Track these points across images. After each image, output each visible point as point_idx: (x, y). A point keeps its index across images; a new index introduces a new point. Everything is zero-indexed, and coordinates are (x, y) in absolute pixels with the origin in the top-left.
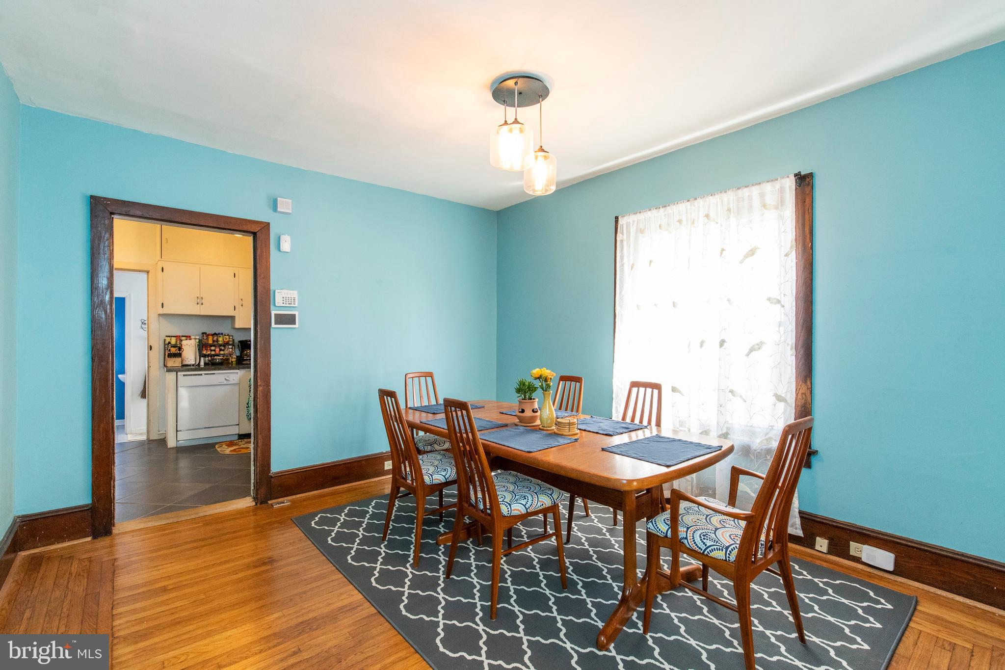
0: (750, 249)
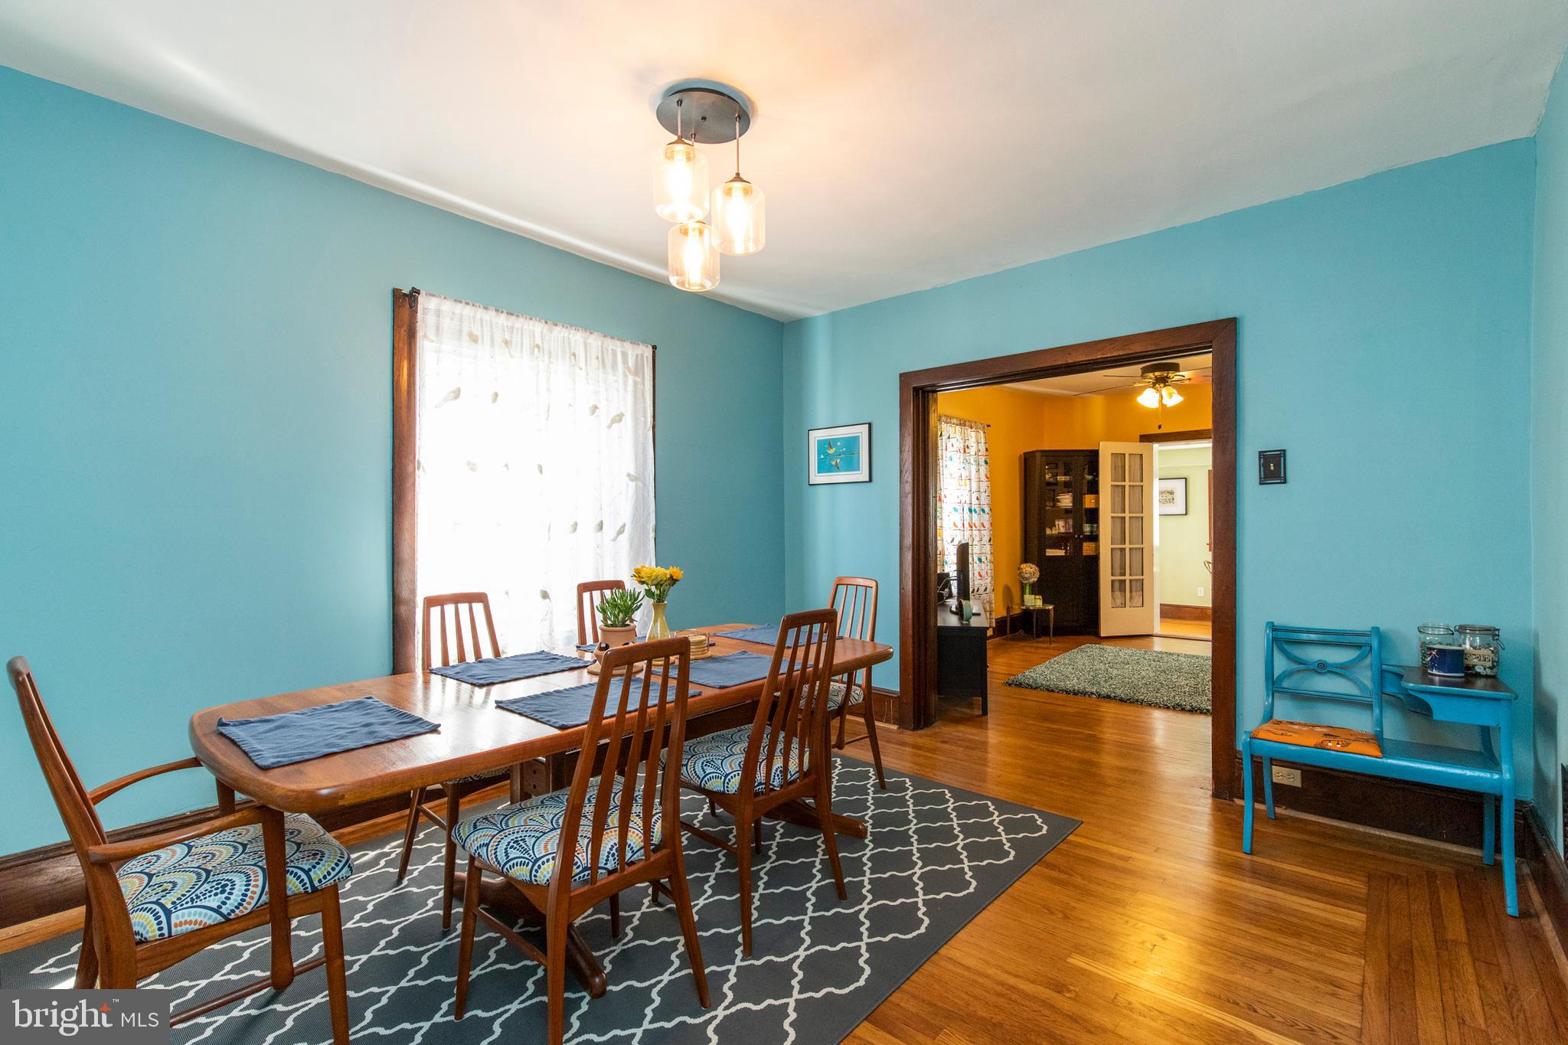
0: (616, 413)
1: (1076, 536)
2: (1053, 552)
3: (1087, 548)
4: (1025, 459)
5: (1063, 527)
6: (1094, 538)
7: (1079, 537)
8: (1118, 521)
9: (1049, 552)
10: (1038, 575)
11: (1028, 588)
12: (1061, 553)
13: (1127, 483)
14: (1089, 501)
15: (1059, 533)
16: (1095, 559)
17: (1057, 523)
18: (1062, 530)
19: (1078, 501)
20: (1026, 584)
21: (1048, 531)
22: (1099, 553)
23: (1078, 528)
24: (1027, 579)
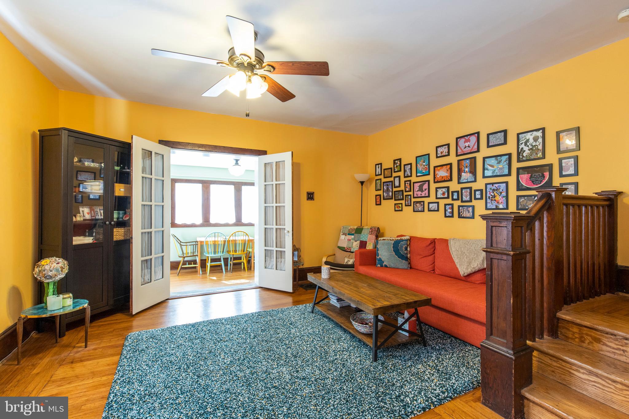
1: (107, 223)
2: (80, 240)
3: (118, 234)
4: (42, 138)
5: (88, 213)
6: (125, 224)
7: (110, 223)
8: (147, 209)
9: (76, 240)
10: (66, 270)
11: (51, 287)
12: (88, 240)
13: (153, 177)
14: (120, 190)
15: (85, 220)
16: (127, 243)
17: (81, 209)
18: (88, 217)
19: (109, 189)
20: (48, 283)
21: (74, 219)
22: (132, 238)
23: (108, 215)
24: (51, 277)
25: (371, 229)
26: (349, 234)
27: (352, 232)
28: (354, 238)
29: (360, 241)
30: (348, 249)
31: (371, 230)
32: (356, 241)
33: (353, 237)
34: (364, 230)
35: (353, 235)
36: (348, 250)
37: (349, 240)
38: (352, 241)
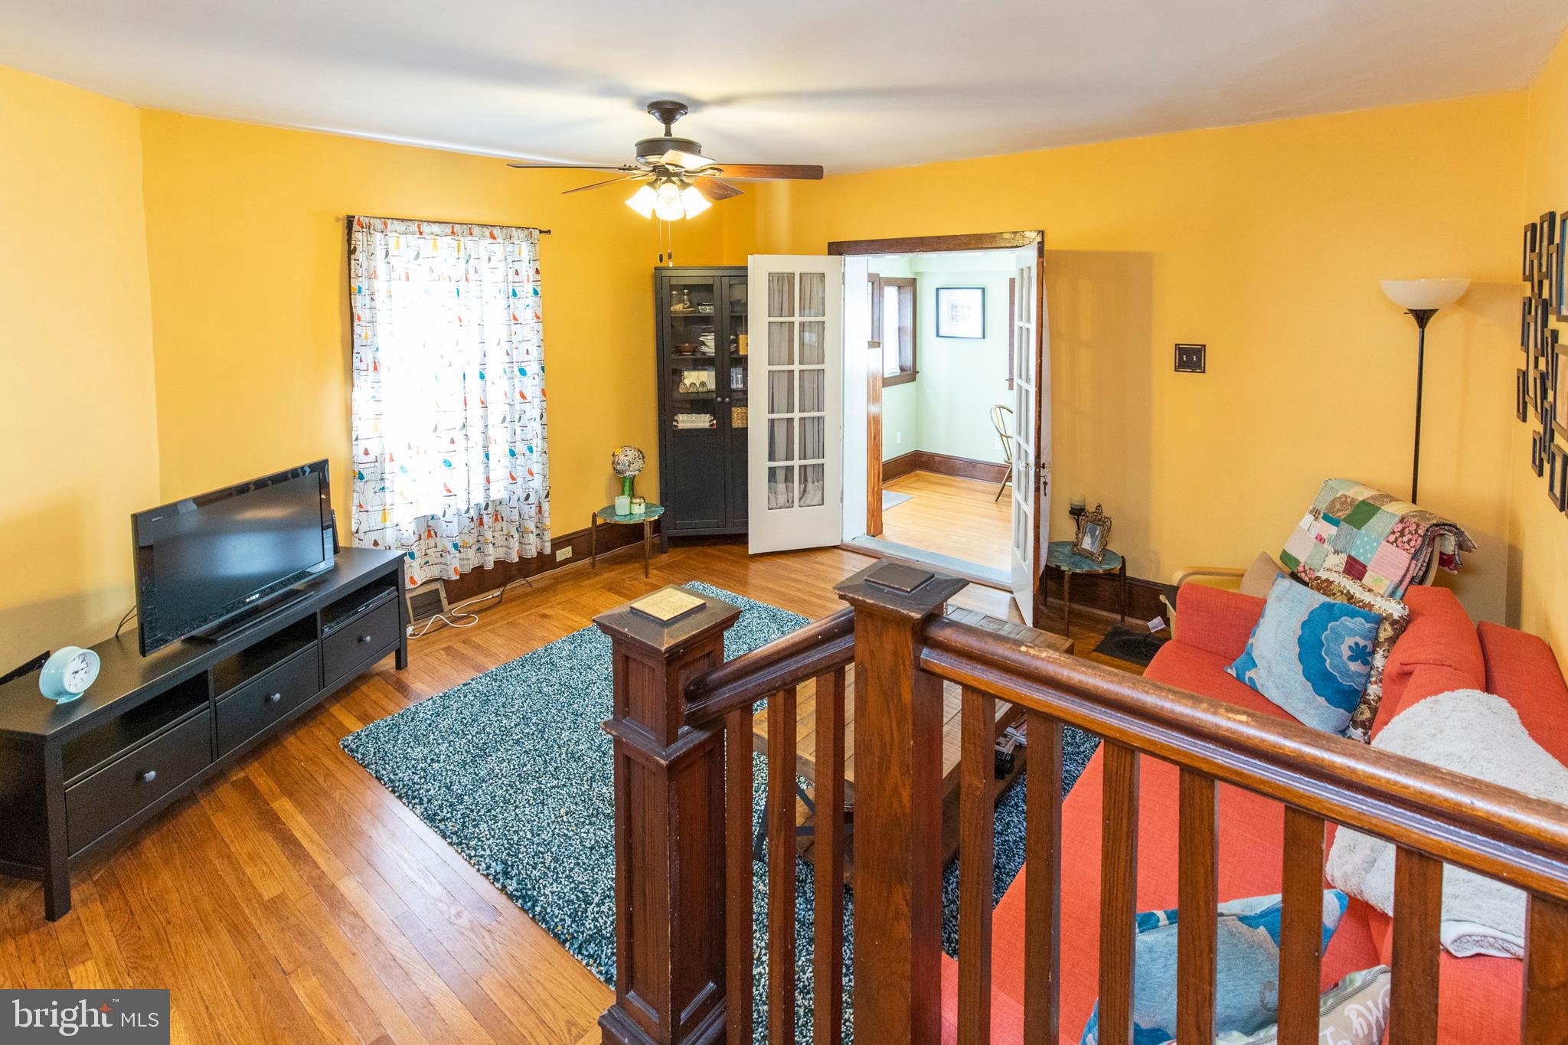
1: (719, 399)
3: (740, 417)
7: (723, 400)
8: (783, 377)
13: (796, 319)
23: (720, 387)
25: (1402, 520)
26: (1326, 518)
27: (1339, 510)
28: (1338, 536)
29: (1350, 557)
30: (1305, 571)
31: (1400, 526)
32: (1336, 552)
33: (1333, 530)
34: (1379, 514)
35: (1335, 522)
36: (1303, 575)
37: (1320, 539)
38: (1326, 545)
